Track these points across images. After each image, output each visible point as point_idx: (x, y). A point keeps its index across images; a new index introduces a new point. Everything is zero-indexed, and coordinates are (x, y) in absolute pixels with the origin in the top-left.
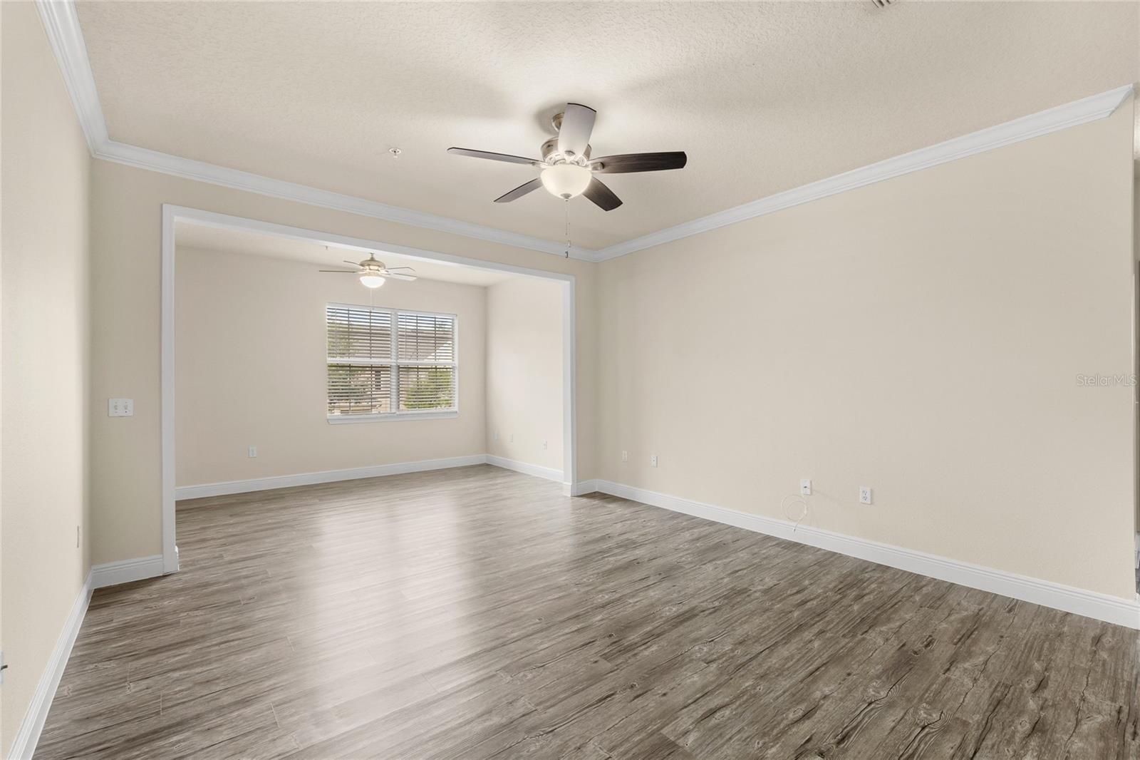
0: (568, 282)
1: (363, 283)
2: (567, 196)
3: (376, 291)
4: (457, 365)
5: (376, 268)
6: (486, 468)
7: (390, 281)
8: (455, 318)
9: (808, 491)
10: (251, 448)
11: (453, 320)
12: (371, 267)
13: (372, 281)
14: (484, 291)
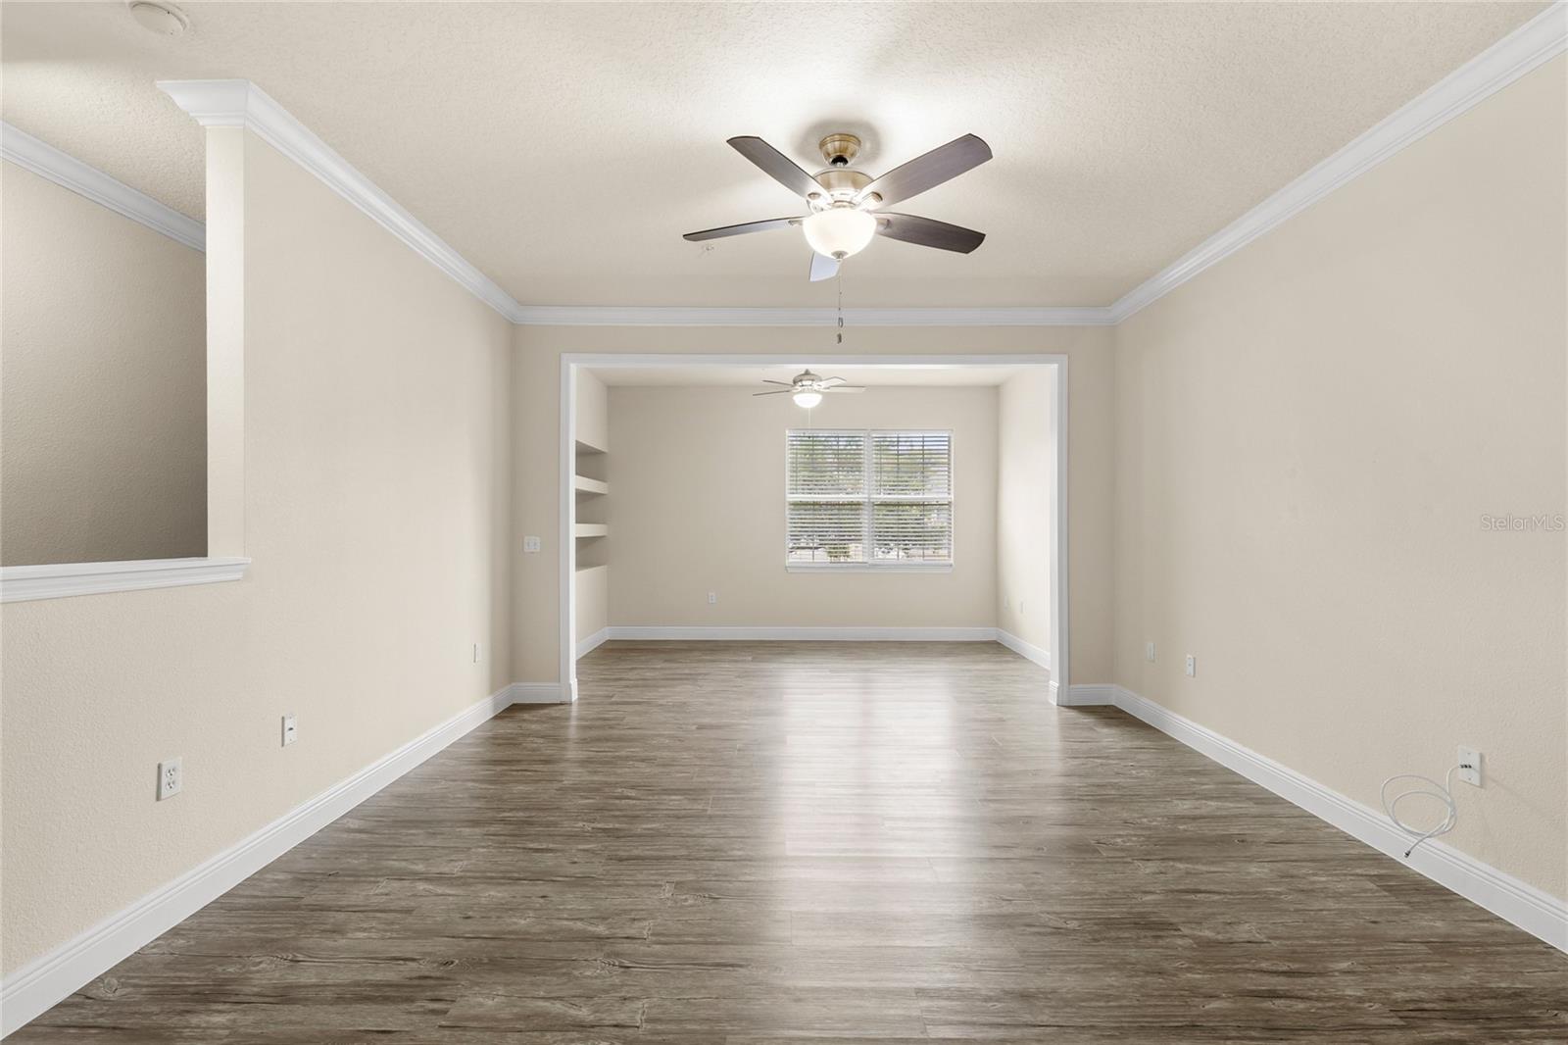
0: (1056, 366)
1: (800, 404)
2: (839, 255)
3: (815, 411)
4: (953, 500)
5: (810, 382)
6: (996, 648)
7: (828, 397)
8: (952, 435)
9: (1474, 777)
10: (710, 594)
11: (949, 437)
12: (804, 383)
13: (807, 400)
14: (994, 392)
